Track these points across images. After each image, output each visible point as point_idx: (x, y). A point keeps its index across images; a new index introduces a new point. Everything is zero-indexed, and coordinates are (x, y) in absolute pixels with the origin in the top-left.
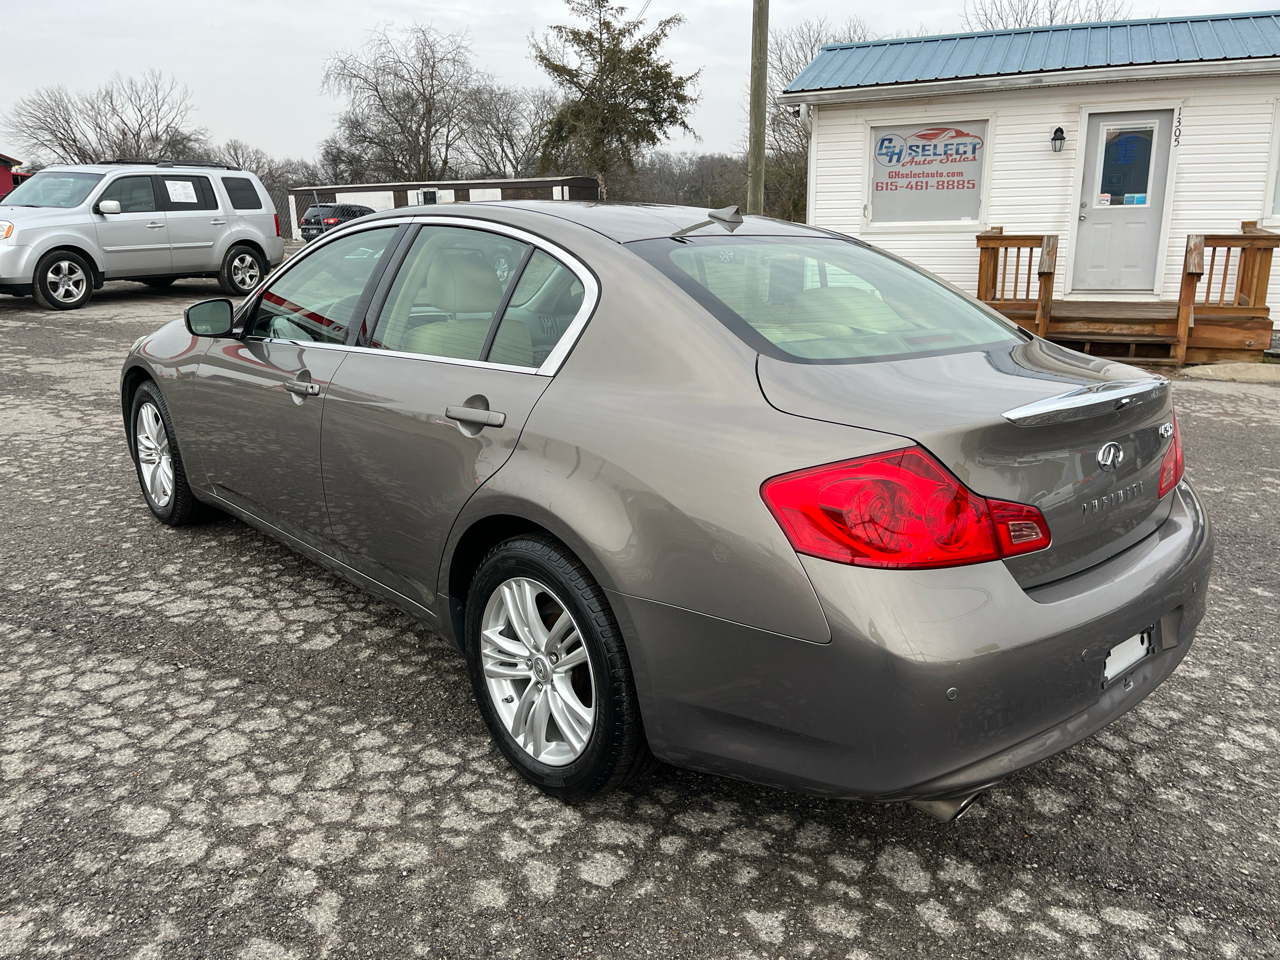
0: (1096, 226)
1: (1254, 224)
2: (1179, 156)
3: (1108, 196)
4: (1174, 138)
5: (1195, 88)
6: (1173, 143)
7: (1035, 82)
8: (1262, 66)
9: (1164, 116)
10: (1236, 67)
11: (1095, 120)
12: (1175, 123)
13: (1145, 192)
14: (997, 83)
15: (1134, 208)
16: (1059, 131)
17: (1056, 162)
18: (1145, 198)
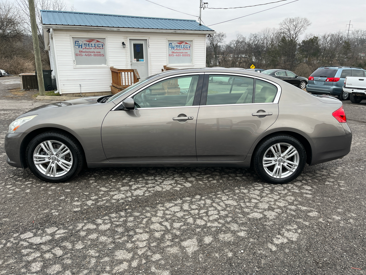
0: (134, 67)
1: (166, 66)
2: (150, 50)
3: (136, 59)
4: (148, 46)
5: (151, 35)
6: (148, 48)
7: (118, 30)
8: (165, 31)
9: (145, 41)
10: (160, 31)
11: (131, 40)
12: (148, 42)
13: (143, 59)
14: (109, 29)
15: (142, 62)
16: (123, 43)
17: (123, 50)
18: (143, 60)
